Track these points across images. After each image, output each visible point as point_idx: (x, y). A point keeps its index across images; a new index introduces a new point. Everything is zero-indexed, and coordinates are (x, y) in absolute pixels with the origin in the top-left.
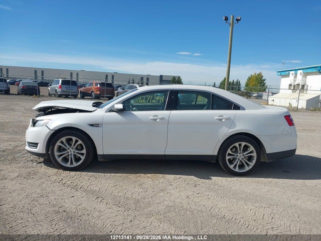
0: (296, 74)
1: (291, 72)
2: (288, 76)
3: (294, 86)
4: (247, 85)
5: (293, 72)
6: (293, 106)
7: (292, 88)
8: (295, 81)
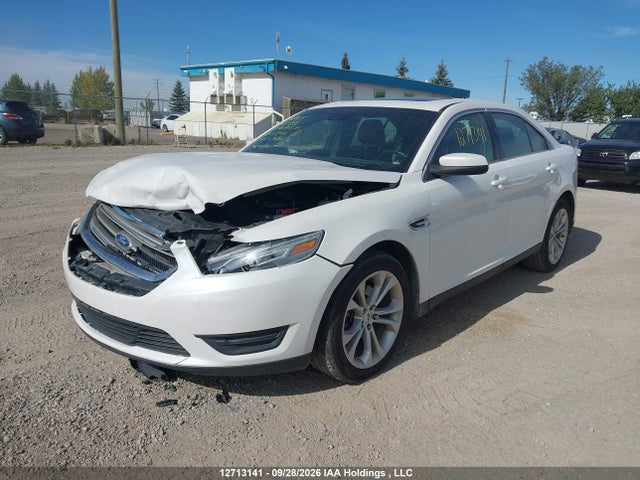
0: (222, 76)
1: (212, 72)
2: (206, 77)
3: (222, 98)
4: (75, 94)
5: (216, 70)
6: (228, 137)
7: (218, 102)
8: (222, 88)
